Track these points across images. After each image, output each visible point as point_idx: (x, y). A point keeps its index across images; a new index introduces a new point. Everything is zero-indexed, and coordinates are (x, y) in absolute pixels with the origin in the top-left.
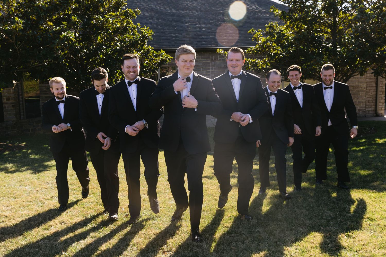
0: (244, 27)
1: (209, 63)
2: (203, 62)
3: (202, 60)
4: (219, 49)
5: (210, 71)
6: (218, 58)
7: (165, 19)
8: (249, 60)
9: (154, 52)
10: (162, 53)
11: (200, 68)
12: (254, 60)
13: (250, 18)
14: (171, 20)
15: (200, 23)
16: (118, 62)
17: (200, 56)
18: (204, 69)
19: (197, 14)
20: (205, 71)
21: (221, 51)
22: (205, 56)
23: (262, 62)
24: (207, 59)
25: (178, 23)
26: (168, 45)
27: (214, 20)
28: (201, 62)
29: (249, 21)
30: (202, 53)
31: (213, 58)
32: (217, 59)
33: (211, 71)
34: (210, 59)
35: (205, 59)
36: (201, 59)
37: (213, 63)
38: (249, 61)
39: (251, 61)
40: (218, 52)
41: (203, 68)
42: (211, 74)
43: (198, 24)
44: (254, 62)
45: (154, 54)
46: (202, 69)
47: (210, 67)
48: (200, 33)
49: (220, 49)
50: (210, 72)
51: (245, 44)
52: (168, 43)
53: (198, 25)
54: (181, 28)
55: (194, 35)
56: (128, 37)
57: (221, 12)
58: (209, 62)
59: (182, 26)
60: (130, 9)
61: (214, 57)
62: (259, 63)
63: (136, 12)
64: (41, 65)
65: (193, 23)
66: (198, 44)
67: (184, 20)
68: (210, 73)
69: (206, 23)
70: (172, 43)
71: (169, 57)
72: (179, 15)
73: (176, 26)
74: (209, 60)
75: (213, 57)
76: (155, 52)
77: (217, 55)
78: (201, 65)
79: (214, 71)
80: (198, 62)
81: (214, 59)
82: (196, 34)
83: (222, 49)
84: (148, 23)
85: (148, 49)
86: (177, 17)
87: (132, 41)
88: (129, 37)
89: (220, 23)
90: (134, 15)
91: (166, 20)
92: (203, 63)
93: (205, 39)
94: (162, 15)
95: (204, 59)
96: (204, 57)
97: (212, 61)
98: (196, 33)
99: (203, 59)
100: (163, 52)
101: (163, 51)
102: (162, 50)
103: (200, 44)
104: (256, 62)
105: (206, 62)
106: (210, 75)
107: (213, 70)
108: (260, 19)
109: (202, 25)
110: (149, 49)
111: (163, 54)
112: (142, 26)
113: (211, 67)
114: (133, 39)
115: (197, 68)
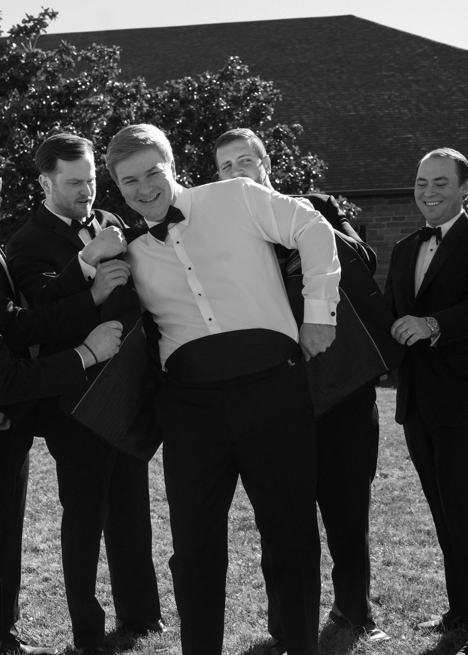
15: (417, 135)
19: (410, 115)
25: (371, 137)
26: (350, 183)
27: (446, 129)
43: (411, 137)
52: (350, 179)
53: (413, 140)
54: (377, 148)
56: (280, 176)
57: (461, 111)
59: (379, 144)
60: (283, 126)
63: (294, 130)
65: (402, 136)
67: (384, 130)
69: (430, 135)
70: (359, 179)
71: (354, 209)
87: (288, 184)
88: (283, 177)
89: (457, 133)
90: (291, 135)
98: (409, 157)
109: (421, 139)
112: (304, 153)
114: (289, 180)
115: (411, 228)
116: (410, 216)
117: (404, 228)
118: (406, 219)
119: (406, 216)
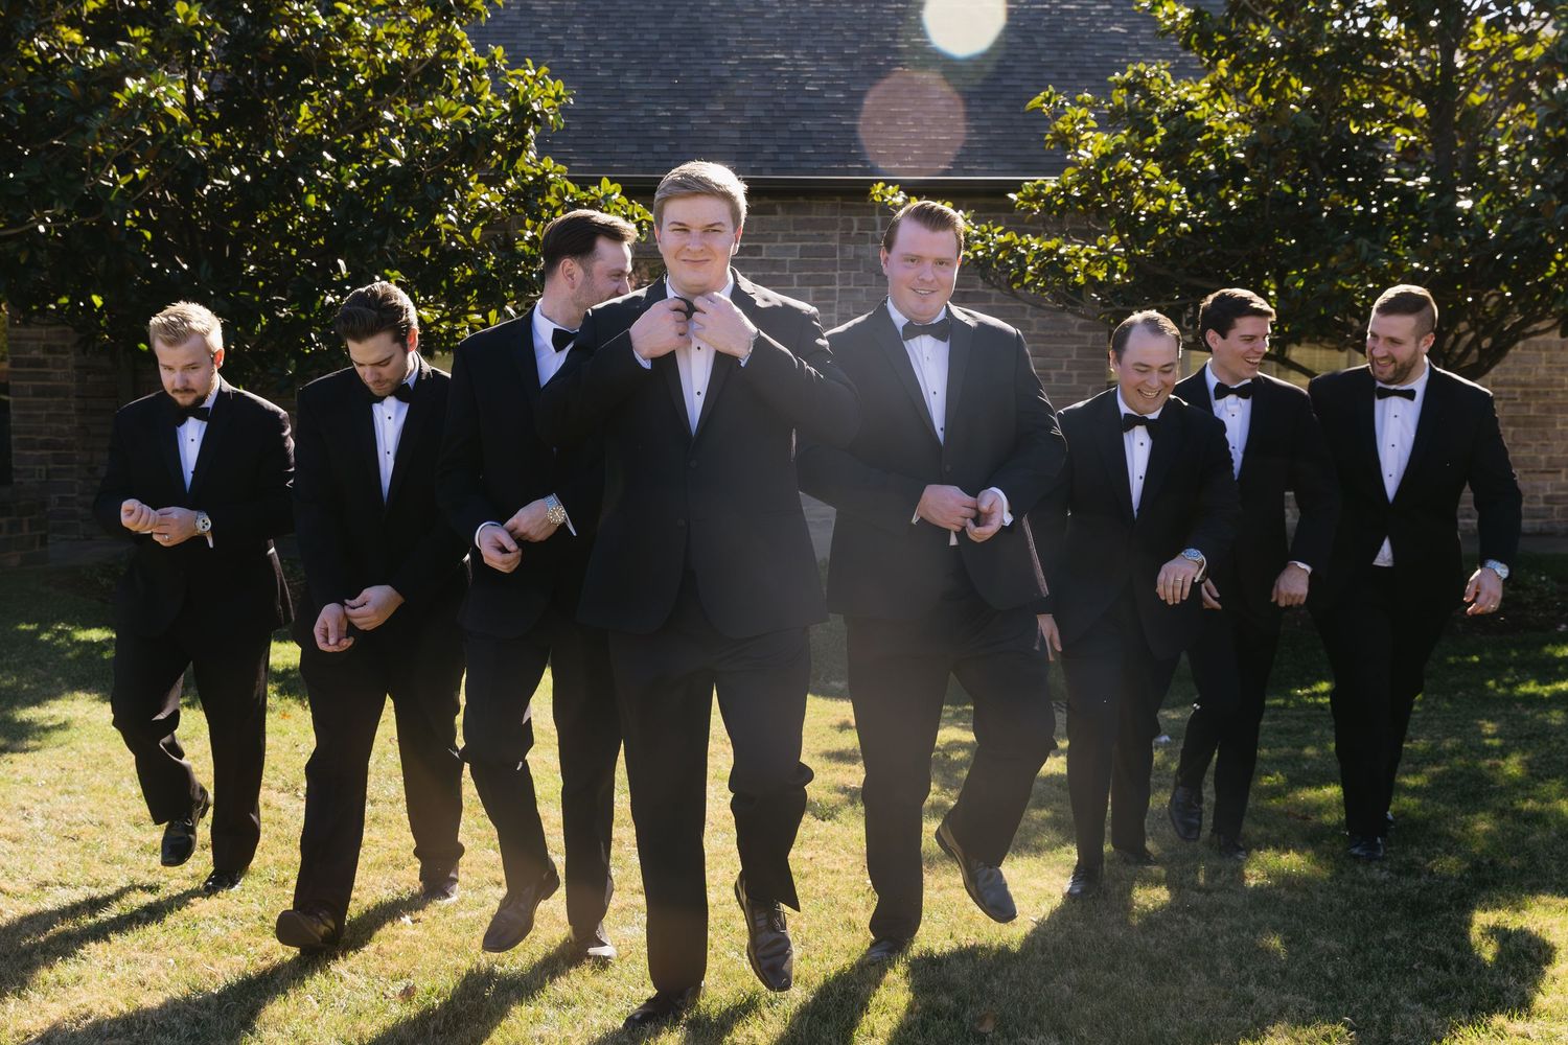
0: (1005, 83)
1: (831, 252)
2: (804, 243)
3: (798, 233)
4: (881, 185)
5: (837, 287)
6: (875, 229)
7: (629, 31)
8: (1025, 242)
9: (566, 187)
10: (607, 197)
11: (788, 273)
12: (1052, 244)
13: (1037, 40)
14: (657, 37)
15: (796, 57)
16: (390, 231)
17: (791, 217)
18: (809, 278)
19: (779, 11)
20: (811, 288)
21: (893, 196)
22: (813, 217)
23: (1087, 256)
24: (821, 232)
25: (689, 53)
26: (635, 157)
27: (862, 46)
28: (795, 247)
29: (1030, 55)
30: (801, 200)
31: (852, 228)
32: (869, 232)
33: (841, 290)
34: (838, 232)
35: (814, 233)
36: (795, 230)
37: (851, 249)
38: (1027, 247)
39: (1035, 246)
40: (878, 199)
41: (804, 273)
42: (839, 302)
43: (783, 60)
44: (1050, 252)
45: (567, 198)
46: (799, 277)
47: (835, 270)
48: (795, 107)
49: (888, 183)
50: (837, 295)
51: (1010, 167)
52: (635, 149)
53: (785, 66)
54: (703, 80)
55: (762, 113)
56: (445, 112)
57: (898, 8)
58: (834, 244)
59: (708, 71)
61: (856, 225)
62: (1076, 256)
64: (15, 234)
65: (762, 56)
66: (783, 157)
67: (719, 40)
68: (834, 299)
69: (825, 58)
70: (657, 149)
71: (639, 215)
72: (695, 14)
73: (677, 67)
74: (831, 236)
75: (851, 221)
76: (572, 188)
77: (874, 215)
78: (791, 261)
79: (857, 290)
80: (778, 244)
81: (855, 231)
82: (771, 107)
83: (897, 187)
84: (543, 48)
85: (539, 172)
86: (684, 23)
87: (465, 132)
88: (451, 114)
89: (889, 58)
90: (479, 4)
91: (631, 34)
92: (802, 247)
93: (814, 135)
94: (611, 14)
95: (808, 232)
96: (810, 220)
97: (846, 238)
98: (775, 104)
99: (803, 233)
100: (610, 192)
101: (612, 183)
102: (605, 182)
103: (791, 157)
104: (1062, 251)
105: (817, 248)
106: (836, 309)
107: (852, 287)
108: (1086, 47)
109: (805, 66)
110: (546, 174)
111: (613, 197)
112: (516, 62)
113: (839, 272)
114: (468, 122)
115: (774, 273)
116: (774, 245)
117: (760, 274)
118: (764, 251)
119: (764, 245)
